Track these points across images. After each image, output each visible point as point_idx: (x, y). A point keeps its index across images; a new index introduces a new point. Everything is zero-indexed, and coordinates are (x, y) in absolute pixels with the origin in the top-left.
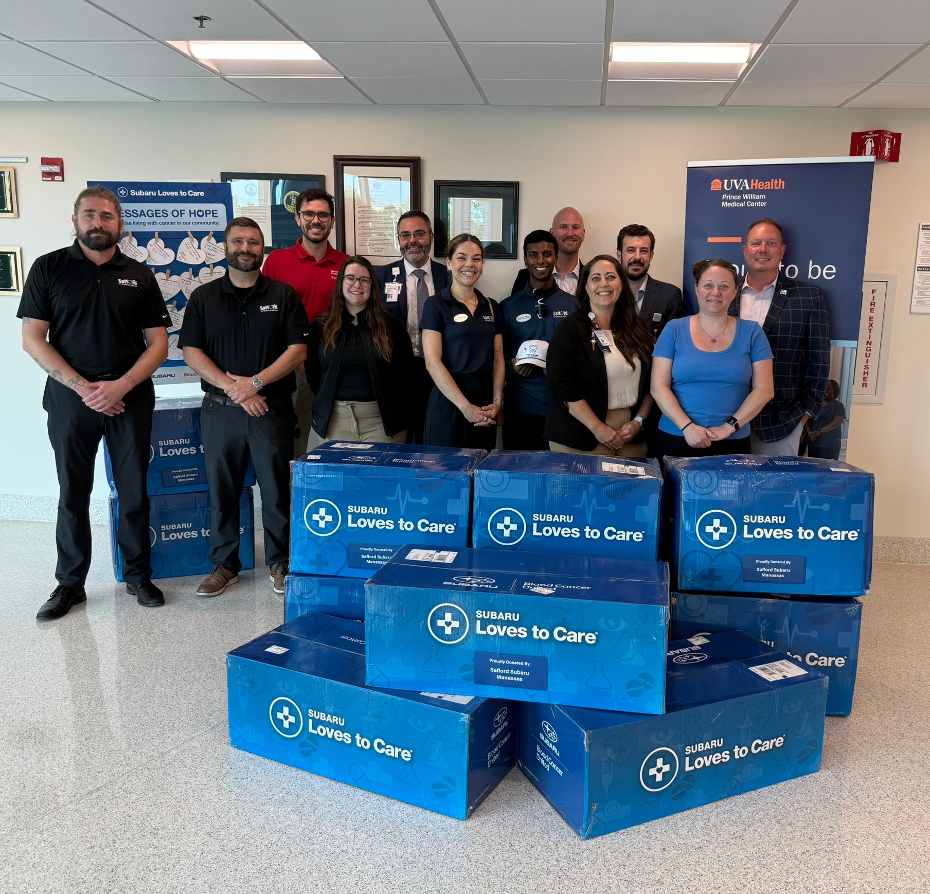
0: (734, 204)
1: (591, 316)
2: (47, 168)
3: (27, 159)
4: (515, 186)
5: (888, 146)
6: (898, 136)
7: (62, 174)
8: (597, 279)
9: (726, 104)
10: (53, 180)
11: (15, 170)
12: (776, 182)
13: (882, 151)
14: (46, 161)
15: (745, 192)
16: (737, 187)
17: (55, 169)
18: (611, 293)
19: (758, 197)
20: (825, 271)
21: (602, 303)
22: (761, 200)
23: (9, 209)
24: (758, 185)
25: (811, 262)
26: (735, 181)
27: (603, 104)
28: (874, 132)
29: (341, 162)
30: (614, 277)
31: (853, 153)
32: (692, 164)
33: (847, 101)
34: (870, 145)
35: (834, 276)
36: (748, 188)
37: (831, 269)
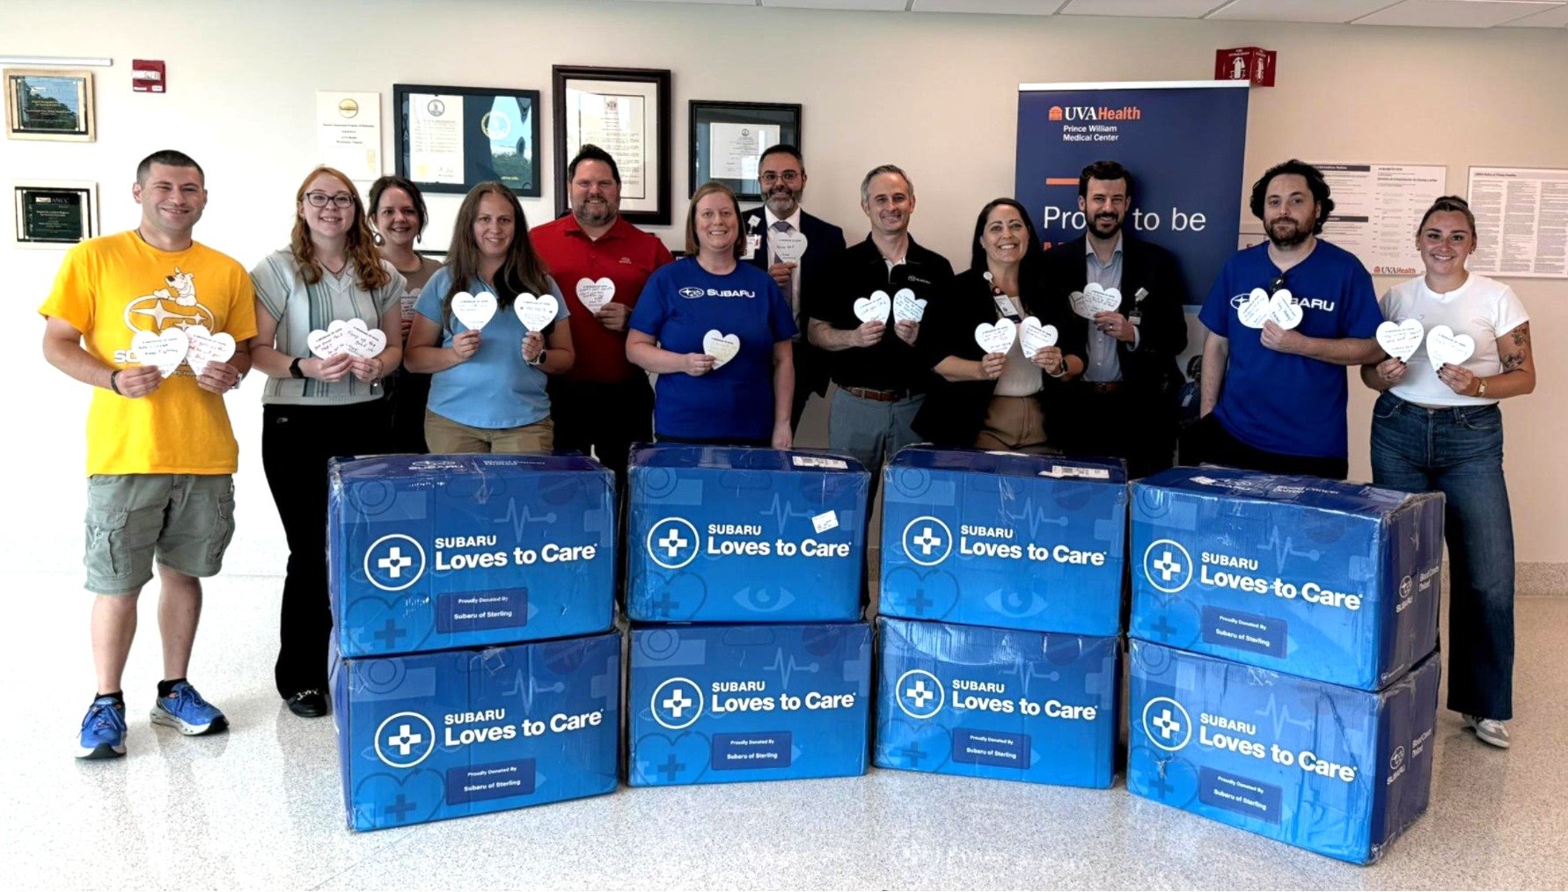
0: (1078, 138)
1: (987, 276)
2: (142, 75)
3: (112, 61)
4: (796, 110)
5: (1261, 67)
6: (1273, 55)
7: (162, 82)
8: (997, 229)
9: (1063, 12)
10: (150, 90)
11: (93, 77)
12: (1130, 111)
13: (1255, 72)
14: (139, 65)
15: (1091, 122)
16: (1082, 117)
17: (154, 75)
18: (1016, 245)
19: (1107, 129)
20: (1192, 221)
21: (1006, 259)
22: (1112, 133)
23: (83, 129)
24: (1107, 114)
25: (1175, 209)
26: (1079, 109)
27: (908, 9)
28: (1245, 50)
29: (562, 75)
30: (1020, 226)
31: (1219, 76)
32: (1025, 87)
33: (1210, 12)
34: (1239, 65)
35: (1203, 227)
36: (1094, 118)
37: (1200, 218)
